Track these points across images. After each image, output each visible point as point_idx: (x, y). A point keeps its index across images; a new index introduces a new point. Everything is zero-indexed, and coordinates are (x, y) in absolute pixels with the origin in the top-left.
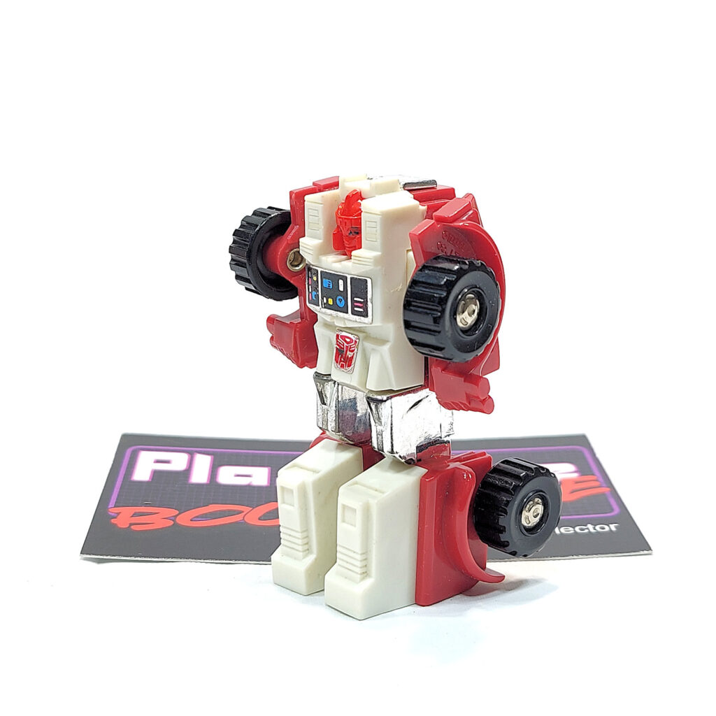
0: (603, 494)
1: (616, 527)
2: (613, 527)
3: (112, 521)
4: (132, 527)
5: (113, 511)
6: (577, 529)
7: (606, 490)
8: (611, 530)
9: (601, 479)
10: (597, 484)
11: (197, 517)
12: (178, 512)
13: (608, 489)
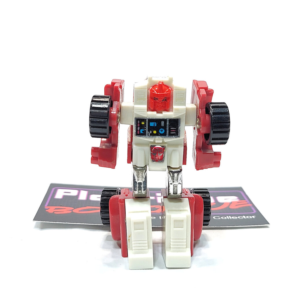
0: (249, 206)
1: (254, 217)
2: (253, 217)
3: (46, 210)
4: (55, 213)
5: (46, 207)
6: (239, 217)
7: (250, 205)
8: (252, 218)
9: (248, 202)
10: (247, 203)
11: (82, 210)
12: (73, 208)
13: (251, 205)
